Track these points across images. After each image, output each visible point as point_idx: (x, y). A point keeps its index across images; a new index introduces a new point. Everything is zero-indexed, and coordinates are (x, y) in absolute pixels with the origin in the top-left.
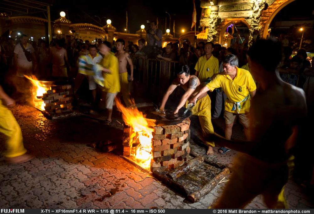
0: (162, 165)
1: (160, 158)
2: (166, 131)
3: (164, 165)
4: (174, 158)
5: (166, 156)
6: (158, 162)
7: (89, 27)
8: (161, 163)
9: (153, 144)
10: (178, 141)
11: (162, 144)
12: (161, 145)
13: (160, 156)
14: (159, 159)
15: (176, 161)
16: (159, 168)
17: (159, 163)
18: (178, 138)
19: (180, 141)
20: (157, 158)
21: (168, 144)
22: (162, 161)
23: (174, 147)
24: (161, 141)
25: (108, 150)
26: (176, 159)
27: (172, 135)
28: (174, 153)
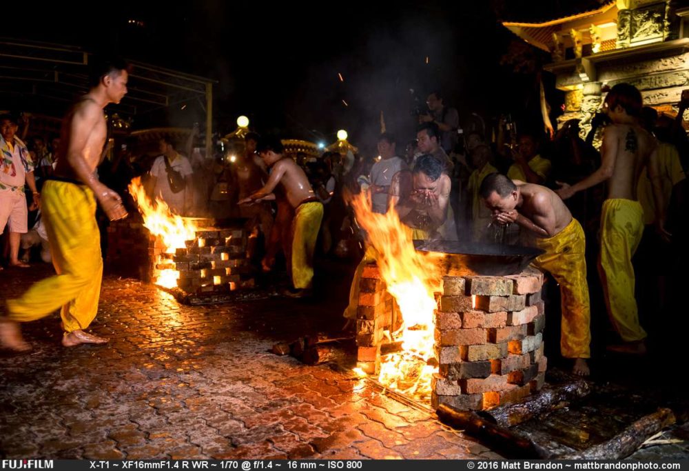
0: (464, 391)
1: (457, 366)
2: (472, 284)
3: (470, 390)
4: (499, 373)
5: (474, 364)
6: (453, 380)
7: (298, 146)
8: (463, 383)
9: (438, 323)
10: (509, 323)
11: (463, 324)
12: (462, 328)
13: (459, 360)
14: (454, 369)
15: (505, 383)
16: (456, 398)
17: (455, 383)
18: (510, 313)
19: (515, 322)
20: (449, 365)
21: (480, 326)
22: (463, 376)
23: (498, 339)
24: (461, 315)
25: (318, 357)
26: (506, 377)
27: (492, 298)
28: (498, 356)
